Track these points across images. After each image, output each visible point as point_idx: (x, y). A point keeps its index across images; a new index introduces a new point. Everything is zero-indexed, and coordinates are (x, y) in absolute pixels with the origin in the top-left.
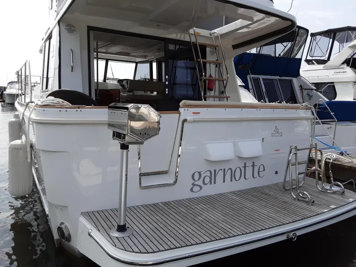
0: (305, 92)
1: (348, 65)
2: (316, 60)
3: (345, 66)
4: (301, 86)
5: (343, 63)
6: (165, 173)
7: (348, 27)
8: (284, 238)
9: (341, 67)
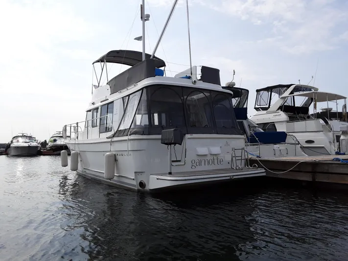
0: (252, 129)
1: (281, 110)
2: (262, 108)
3: (280, 111)
4: (249, 125)
5: (278, 109)
6: (180, 161)
7: (279, 85)
8: (229, 178)
9: (278, 111)
